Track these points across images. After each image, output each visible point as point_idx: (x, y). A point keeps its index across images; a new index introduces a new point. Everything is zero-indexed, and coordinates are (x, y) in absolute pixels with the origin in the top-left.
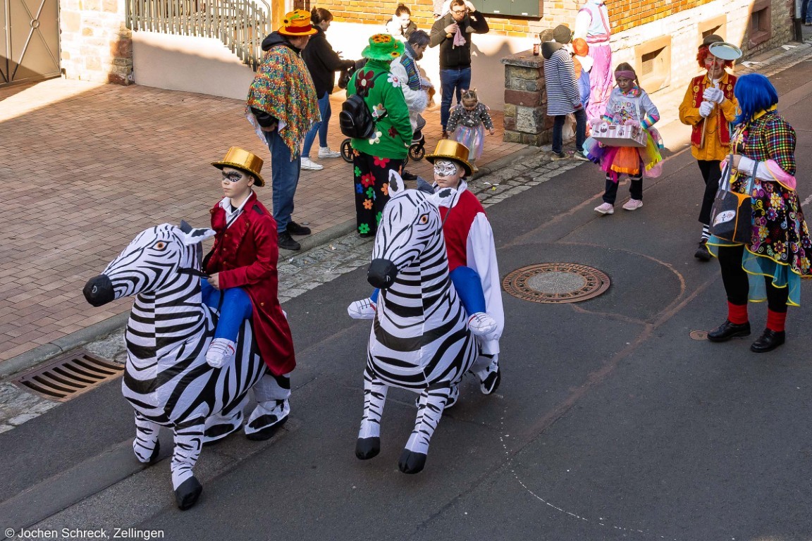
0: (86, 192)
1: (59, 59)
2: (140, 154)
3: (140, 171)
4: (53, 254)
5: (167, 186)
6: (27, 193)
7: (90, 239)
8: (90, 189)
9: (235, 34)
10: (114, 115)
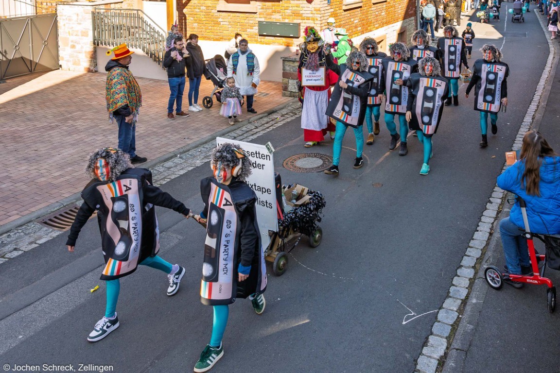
0: (74, 126)
1: (58, 60)
4: (57, 158)
7: (76, 149)
8: (76, 124)
9: (149, 47)
10: (88, 88)
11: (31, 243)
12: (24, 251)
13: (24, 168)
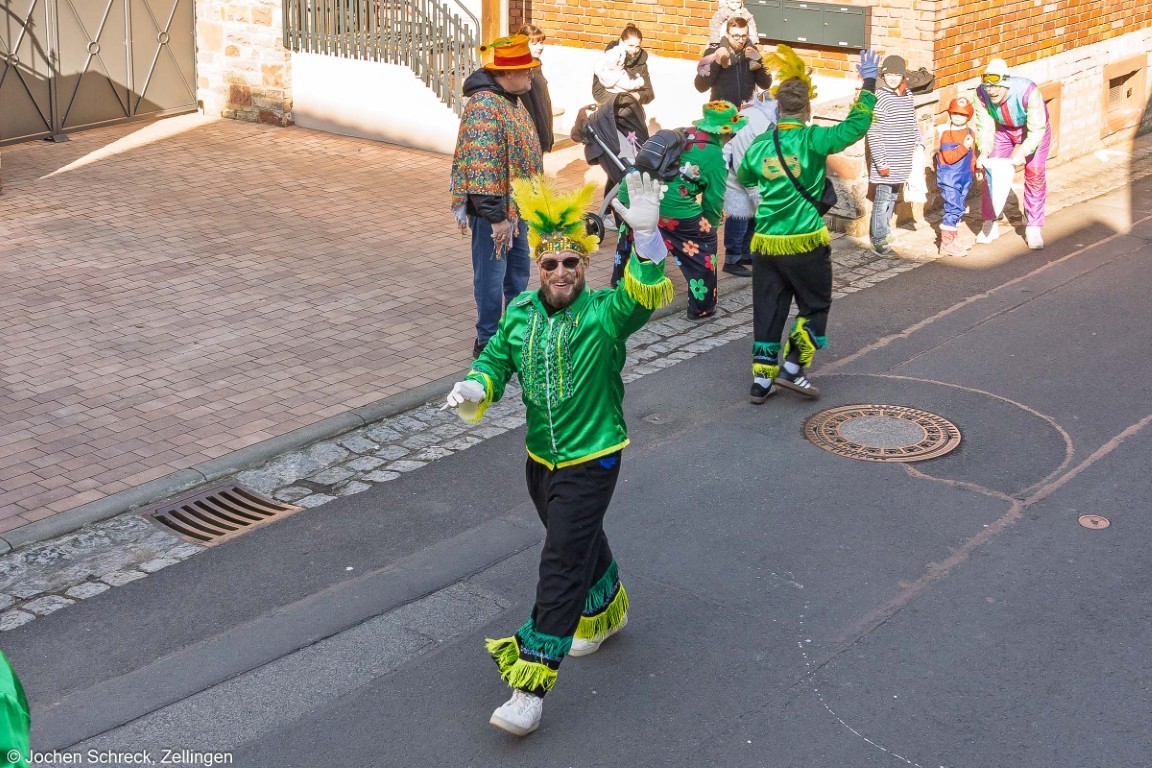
0: (233, 269)
1: (195, 87)
2: (303, 222)
3: (303, 244)
4: (191, 352)
5: (340, 267)
6: (156, 267)
7: (238, 333)
8: (237, 265)
9: (431, 60)
10: (269, 167)
11: (128, 567)
12: (112, 587)
13: (111, 370)
